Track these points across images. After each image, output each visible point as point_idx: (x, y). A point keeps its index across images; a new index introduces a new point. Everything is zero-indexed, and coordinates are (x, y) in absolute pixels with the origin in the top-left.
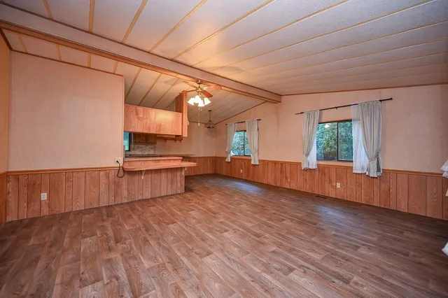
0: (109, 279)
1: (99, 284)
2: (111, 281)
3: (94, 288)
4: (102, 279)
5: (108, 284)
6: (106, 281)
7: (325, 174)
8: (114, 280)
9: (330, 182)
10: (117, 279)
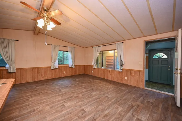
0: (135, 116)
1: (139, 118)
2: (135, 115)
3: (141, 118)
4: (137, 118)
5: (137, 115)
6: (136, 116)
7: (60, 69)
8: (134, 114)
9: (62, 72)
10: (133, 114)
